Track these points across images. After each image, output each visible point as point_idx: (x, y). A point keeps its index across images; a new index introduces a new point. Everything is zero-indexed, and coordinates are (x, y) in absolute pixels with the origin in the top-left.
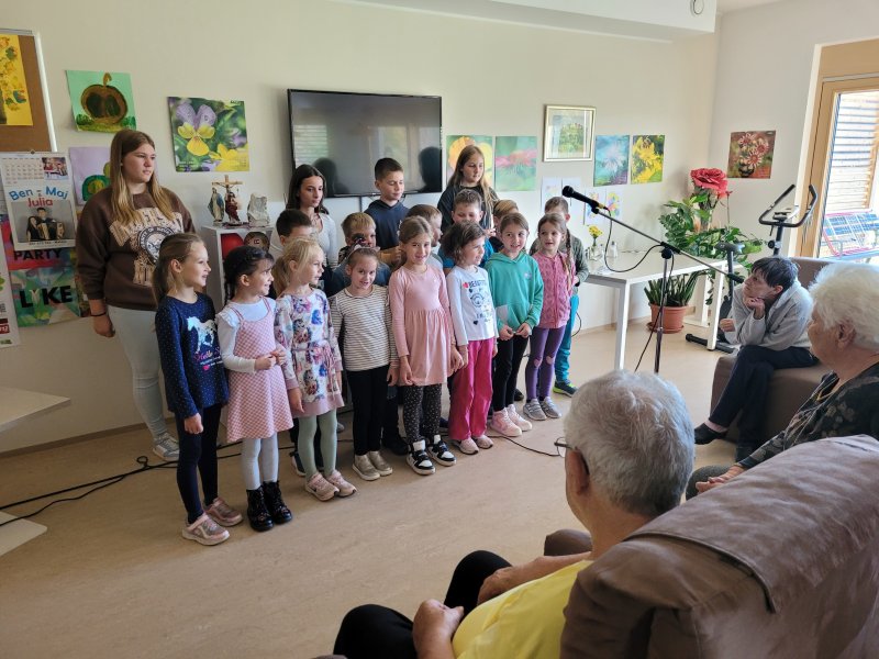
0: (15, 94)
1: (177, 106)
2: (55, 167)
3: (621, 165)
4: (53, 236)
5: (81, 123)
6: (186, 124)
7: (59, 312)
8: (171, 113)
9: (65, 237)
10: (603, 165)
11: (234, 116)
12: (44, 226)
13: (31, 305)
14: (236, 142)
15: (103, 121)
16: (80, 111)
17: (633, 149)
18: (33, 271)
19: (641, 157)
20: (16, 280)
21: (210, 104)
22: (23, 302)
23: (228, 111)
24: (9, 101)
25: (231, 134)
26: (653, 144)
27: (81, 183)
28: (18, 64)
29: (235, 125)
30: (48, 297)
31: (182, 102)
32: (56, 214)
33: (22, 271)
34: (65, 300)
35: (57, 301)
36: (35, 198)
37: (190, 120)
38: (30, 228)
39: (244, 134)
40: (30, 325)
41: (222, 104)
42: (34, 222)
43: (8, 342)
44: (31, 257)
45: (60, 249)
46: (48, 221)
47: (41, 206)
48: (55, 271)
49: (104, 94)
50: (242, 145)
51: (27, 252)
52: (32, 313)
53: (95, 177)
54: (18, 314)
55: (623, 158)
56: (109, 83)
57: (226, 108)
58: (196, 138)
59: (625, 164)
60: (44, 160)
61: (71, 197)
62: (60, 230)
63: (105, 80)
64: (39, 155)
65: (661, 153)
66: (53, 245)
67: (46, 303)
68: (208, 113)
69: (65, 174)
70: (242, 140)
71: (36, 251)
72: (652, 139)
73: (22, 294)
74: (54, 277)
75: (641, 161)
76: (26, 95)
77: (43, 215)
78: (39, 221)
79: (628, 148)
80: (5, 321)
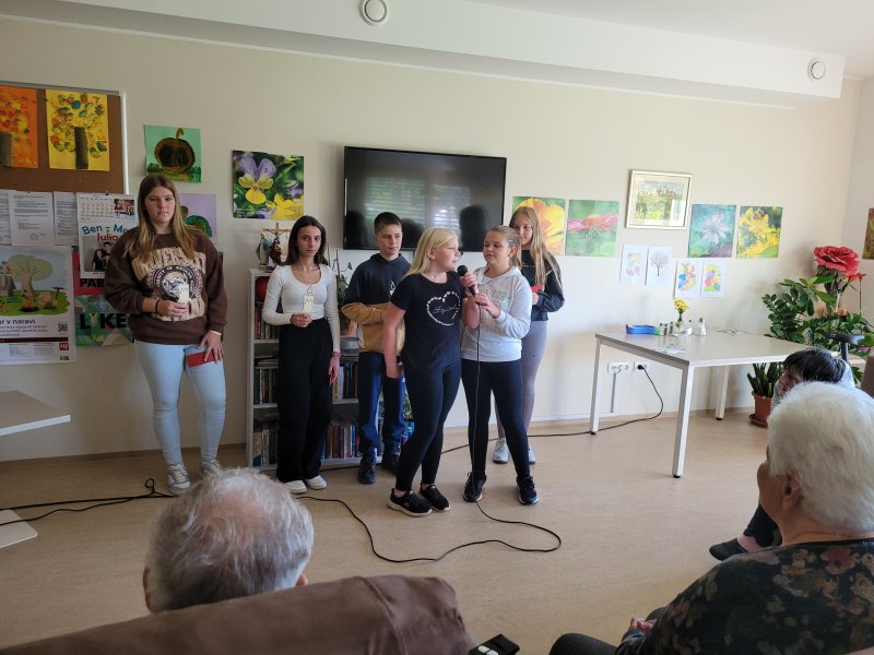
0: (98, 144)
1: (240, 158)
2: (125, 208)
6: (247, 175)
7: (112, 336)
8: (234, 164)
10: (701, 235)
11: (294, 169)
13: (89, 327)
14: (293, 193)
15: (172, 170)
16: (153, 160)
17: (740, 220)
18: (94, 297)
19: (751, 229)
20: (79, 304)
21: (272, 158)
22: (83, 324)
23: (287, 165)
24: (93, 149)
25: (289, 185)
28: (104, 119)
29: (293, 177)
30: (105, 321)
31: (244, 156)
33: (86, 297)
34: (119, 326)
35: (112, 327)
36: (103, 233)
37: (252, 172)
38: (96, 259)
39: (301, 186)
40: (87, 345)
41: (282, 158)
42: (99, 254)
44: (94, 285)
47: (108, 241)
49: (175, 146)
50: (298, 196)
51: (92, 280)
52: (89, 334)
54: (77, 334)
55: (728, 229)
57: (286, 162)
58: (255, 189)
59: (730, 235)
60: (116, 201)
63: (178, 135)
64: (112, 197)
65: (778, 226)
67: (103, 326)
68: (269, 166)
69: (132, 214)
70: (299, 191)
71: (99, 280)
72: (766, 210)
73: (83, 317)
75: (751, 234)
76: (108, 147)
77: (108, 248)
79: (733, 218)
80: (66, 339)
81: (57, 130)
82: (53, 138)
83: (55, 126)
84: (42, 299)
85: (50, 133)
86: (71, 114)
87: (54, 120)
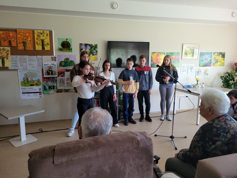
0: (47, 43)
1: (82, 45)
2: (54, 59)
3: (209, 61)
4: (52, 74)
5: (60, 50)
6: (83, 49)
7: (52, 91)
8: (80, 47)
9: (55, 74)
10: (203, 61)
11: (95, 48)
12: (50, 72)
13: (46, 89)
14: (95, 54)
15: (65, 49)
16: (60, 47)
17: (213, 56)
18: (47, 82)
19: (216, 58)
20: (44, 83)
21: (89, 45)
22: (45, 88)
24: (46, 45)
25: (94, 52)
26: (221, 55)
27: (59, 63)
28: (48, 37)
29: (95, 50)
30: (50, 87)
31: (83, 45)
32: (53, 69)
33: (45, 82)
34: (53, 89)
35: (52, 89)
36: (49, 66)
37: (85, 49)
38: (47, 72)
39: (97, 52)
40: (46, 94)
41: (92, 45)
42: (48, 71)
43: (41, 97)
44: (47, 78)
45: (53, 77)
46: (51, 71)
47: (50, 67)
48: (52, 82)
49: (66, 43)
50: (96, 54)
51: (47, 77)
52: (46, 91)
53: (62, 61)
54: (43, 91)
55: (210, 59)
56: (67, 41)
59: (211, 60)
60: (52, 57)
61: (56, 66)
62: (53, 73)
63: (66, 40)
64: (51, 56)
65: (224, 57)
66: (52, 76)
67: (49, 89)
68: (89, 47)
69: (56, 60)
71: (48, 77)
72: (220, 53)
73: (45, 86)
74: (52, 83)
75: (217, 60)
76: (49, 44)
77: (50, 69)
78: (49, 71)
79: (211, 56)
80: (41, 92)
81: (37, 40)
82: (36, 42)
83: (37, 39)
84: (35, 83)
85: (36, 41)
86: (40, 36)
87: (36, 38)
